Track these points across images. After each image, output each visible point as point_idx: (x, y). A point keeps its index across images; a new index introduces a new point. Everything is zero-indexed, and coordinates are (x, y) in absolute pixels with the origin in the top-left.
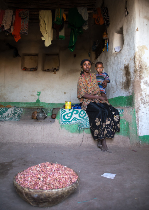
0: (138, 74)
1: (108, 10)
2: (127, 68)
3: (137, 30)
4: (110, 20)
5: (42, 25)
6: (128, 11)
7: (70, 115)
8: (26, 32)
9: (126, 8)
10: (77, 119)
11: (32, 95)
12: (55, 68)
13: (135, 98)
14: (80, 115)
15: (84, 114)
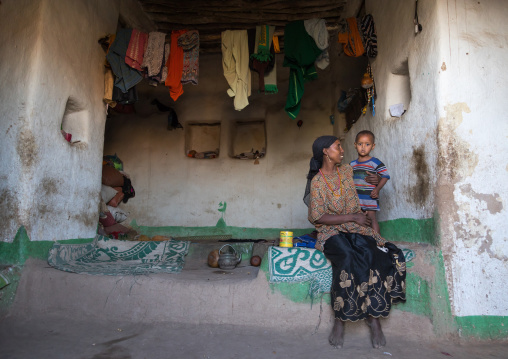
0: (448, 170)
1: (372, 22)
2: (419, 155)
3: (444, 68)
4: (378, 44)
5: (228, 65)
6: (421, 22)
7: (290, 261)
8: (193, 79)
9: (416, 16)
10: (307, 271)
11: (208, 211)
12: (257, 152)
13: (441, 224)
14: (314, 262)
15: (322, 261)
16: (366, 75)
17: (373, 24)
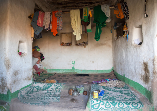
1: (127, 5)
2: (146, 65)
4: (129, 14)
5: (73, 23)
6: (147, 14)
7: (98, 105)
8: (61, 28)
9: (145, 11)
10: (104, 109)
11: (69, 64)
12: (85, 42)
13: (154, 96)
14: (106, 106)
15: (109, 106)
16: (125, 26)
17: (127, 6)
